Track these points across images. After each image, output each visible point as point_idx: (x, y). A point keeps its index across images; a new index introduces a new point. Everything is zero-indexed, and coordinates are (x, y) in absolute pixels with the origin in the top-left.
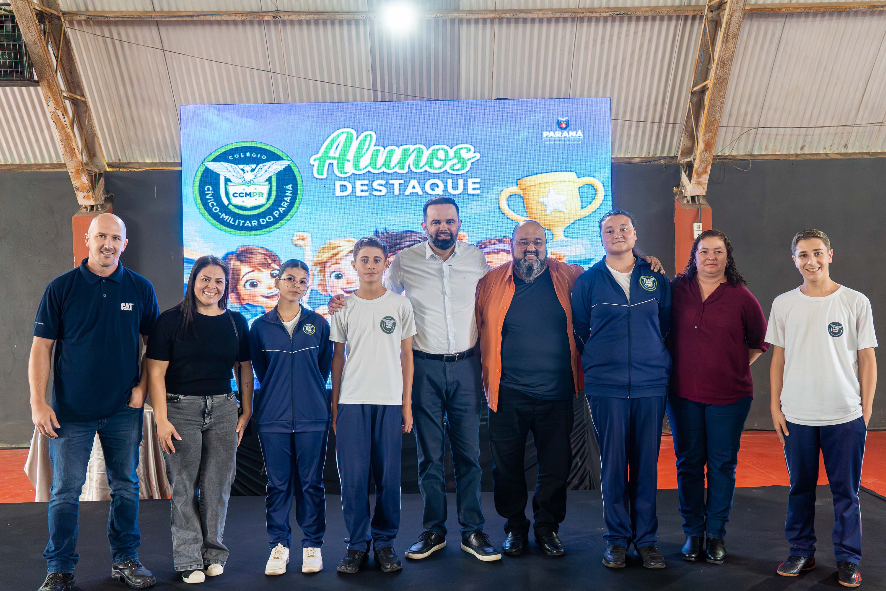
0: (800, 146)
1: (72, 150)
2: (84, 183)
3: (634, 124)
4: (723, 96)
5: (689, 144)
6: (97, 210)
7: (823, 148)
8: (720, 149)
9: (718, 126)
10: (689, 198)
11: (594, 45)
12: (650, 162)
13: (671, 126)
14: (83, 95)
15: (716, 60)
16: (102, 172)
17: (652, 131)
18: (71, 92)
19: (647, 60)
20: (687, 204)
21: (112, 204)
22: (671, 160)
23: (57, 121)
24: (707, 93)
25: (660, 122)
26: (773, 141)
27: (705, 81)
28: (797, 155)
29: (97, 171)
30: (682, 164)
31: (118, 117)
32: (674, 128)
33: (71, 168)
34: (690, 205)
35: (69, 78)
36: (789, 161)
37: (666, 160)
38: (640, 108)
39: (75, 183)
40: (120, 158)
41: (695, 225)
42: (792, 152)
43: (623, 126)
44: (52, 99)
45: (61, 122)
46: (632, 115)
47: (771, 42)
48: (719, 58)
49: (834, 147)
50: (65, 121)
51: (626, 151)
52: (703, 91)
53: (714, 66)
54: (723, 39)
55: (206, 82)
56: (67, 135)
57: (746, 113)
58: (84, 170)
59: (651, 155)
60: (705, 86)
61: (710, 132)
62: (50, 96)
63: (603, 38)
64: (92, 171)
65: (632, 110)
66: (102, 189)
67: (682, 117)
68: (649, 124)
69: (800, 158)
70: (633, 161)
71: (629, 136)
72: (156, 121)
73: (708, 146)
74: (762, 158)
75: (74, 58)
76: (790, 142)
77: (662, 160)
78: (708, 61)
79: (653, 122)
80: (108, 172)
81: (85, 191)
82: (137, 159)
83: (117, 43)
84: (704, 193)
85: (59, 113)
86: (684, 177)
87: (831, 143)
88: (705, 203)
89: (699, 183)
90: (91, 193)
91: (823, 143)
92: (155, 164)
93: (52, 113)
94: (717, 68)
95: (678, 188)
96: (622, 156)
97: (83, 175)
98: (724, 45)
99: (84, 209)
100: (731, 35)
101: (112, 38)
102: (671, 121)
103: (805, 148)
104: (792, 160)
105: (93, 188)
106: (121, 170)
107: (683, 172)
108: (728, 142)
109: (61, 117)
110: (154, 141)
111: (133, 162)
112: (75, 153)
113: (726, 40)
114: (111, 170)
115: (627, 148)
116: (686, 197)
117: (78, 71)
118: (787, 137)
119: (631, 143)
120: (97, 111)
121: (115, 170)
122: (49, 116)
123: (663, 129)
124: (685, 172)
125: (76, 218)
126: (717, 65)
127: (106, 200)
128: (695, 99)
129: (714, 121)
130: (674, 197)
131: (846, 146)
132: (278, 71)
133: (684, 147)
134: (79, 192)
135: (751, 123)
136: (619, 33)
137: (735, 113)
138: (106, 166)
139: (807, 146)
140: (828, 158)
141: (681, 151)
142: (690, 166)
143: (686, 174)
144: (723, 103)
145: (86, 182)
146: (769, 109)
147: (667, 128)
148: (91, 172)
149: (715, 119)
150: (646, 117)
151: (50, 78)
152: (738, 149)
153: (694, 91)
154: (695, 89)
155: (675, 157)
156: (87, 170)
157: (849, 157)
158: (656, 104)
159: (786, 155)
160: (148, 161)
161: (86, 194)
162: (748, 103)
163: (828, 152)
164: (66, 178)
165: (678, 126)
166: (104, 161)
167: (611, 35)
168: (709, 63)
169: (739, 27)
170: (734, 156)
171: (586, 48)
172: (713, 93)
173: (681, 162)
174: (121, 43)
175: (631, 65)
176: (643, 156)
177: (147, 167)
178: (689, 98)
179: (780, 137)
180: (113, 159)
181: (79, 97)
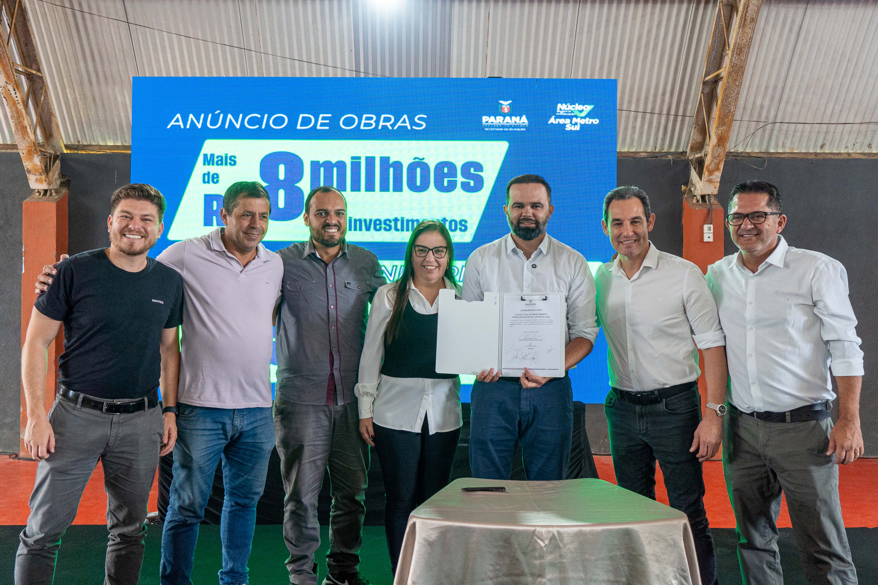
0: (820, 144)
1: (24, 128)
2: (36, 165)
3: (640, 115)
4: (739, 86)
5: (699, 138)
6: (51, 195)
7: (844, 147)
8: (733, 146)
9: (732, 120)
10: (699, 197)
11: (598, 28)
12: (657, 157)
13: (679, 118)
14: (39, 70)
15: (732, 47)
16: (58, 153)
17: (659, 123)
18: (27, 66)
19: (656, 46)
20: (697, 204)
21: (68, 189)
22: (679, 156)
23: (8, 96)
24: (721, 83)
25: (668, 114)
26: (790, 138)
27: (719, 69)
28: (816, 154)
29: (52, 152)
30: (692, 160)
31: (77, 96)
32: (683, 121)
33: (22, 150)
34: (700, 205)
35: (24, 50)
36: (808, 160)
37: (674, 155)
38: (647, 98)
39: (27, 165)
40: (80, 140)
41: (706, 227)
42: (811, 151)
43: (628, 117)
44: (2, 72)
45: (12, 97)
46: (637, 106)
47: (791, 30)
48: (735, 44)
49: (858, 146)
50: (17, 97)
51: (631, 145)
52: (717, 80)
53: (729, 52)
54: (740, 23)
55: (174, 58)
56: (18, 111)
57: (762, 107)
58: (37, 152)
59: (657, 150)
60: (718, 75)
61: (724, 125)
62: (2, 69)
63: (608, 21)
64: (47, 152)
65: (638, 100)
66: (57, 173)
67: (692, 109)
68: (656, 116)
69: (819, 157)
70: (638, 156)
71: (634, 128)
72: (119, 99)
73: (722, 140)
74: (778, 156)
75: (30, 29)
76: (809, 139)
77: (669, 156)
78: (721, 49)
79: (660, 114)
80: (64, 154)
81: (37, 173)
82: (98, 141)
83: (78, 14)
84: (715, 192)
85: (10, 87)
86: (694, 175)
87: (854, 141)
88: (716, 203)
89: (710, 181)
90: (43, 177)
91: (844, 142)
92: (117, 147)
93: (2, 87)
94: (732, 55)
95: (687, 186)
96: (626, 150)
97: (36, 156)
98: (741, 30)
99: (37, 194)
100: (749, 19)
101: (72, 9)
102: (681, 113)
103: (825, 146)
104: (812, 160)
105: (47, 170)
106: (80, 152)
107: (692, 168)
108: (742, 138)
109: (12, 92)
110: (117, 121)
111: (94, 144)
112: (27, 131)
113: (743, 25)
114: (69, 152)
115: (632, 140)
116: (696, 196)
117: (34, 44)
118: (806, 134)
119: (636, 136)
120: (55, 88)
121: (72, 152)
123: (672, 121)
124: (695, 168)
125: (27, 203)
126: (733, 51)
127: (62, 184)
128: (707, 90)
129: (728, 112)
130: (682, 196)
131: (870, 146)
132: (253, 49)
133: (694, 142)
134: (31, 175)
135: (767, 117)
136: (626, 16)
137: (749, 106)
138: (64, 148)
139: (828, 144)
140: (851, 158)
141: (691, 147)
142: (700, 164)
143: (695, 171)
144: (738, 93)
145: (39, 164)
146: (787, 103)
147: (675, 121)
148: (46, 154)
149: (730, 111)
150: (653, 108)
152: (752, 146)
153: (706, 81)
154: (707, 78)
155: (684, 153)
156: (40, 151)
157: (873, 158)
158: (664, 94)
159: (805, 153)
160: (110, 143)
161: (39, 177)
162: (764, 96)
163: (850, 152)
164: (16, 160)
165: (687, 119)
166: (61, 141)
167: (617, 18)
168: (723, 50)
169: (759, 10)
170: (748, 153)
171: (589, 31)
172: (728, 82)
173: (690, 158)
174: (82, 14)
175: (638, 50)
176: (649, 151)
177: (108, 150)
178: (701, 88)
179: (798, 134)
180: (72, 141)
181: (34, 72)
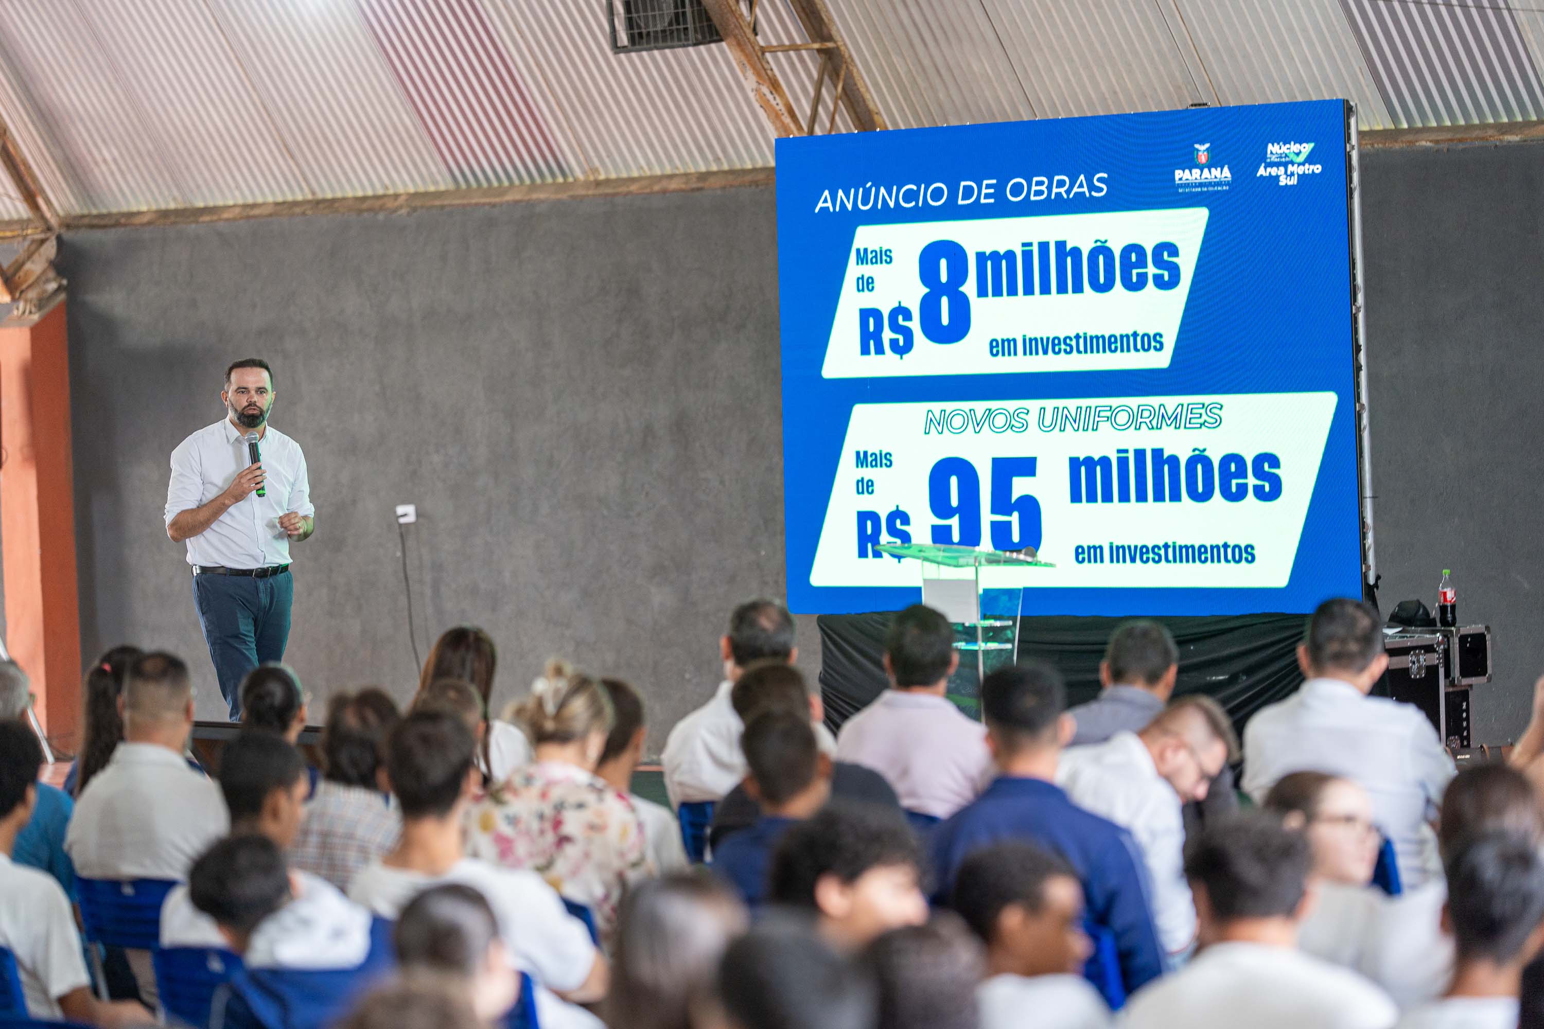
23: (766, 105)
35: (805, 5)
44: (748, 67)
45: (771, 106)
50: (777, 104)
62: (746, 62)
85: (765, 90)
93: (754, 91)
109: (770, 97)
122: (752, 95)
151: (737, 31)
